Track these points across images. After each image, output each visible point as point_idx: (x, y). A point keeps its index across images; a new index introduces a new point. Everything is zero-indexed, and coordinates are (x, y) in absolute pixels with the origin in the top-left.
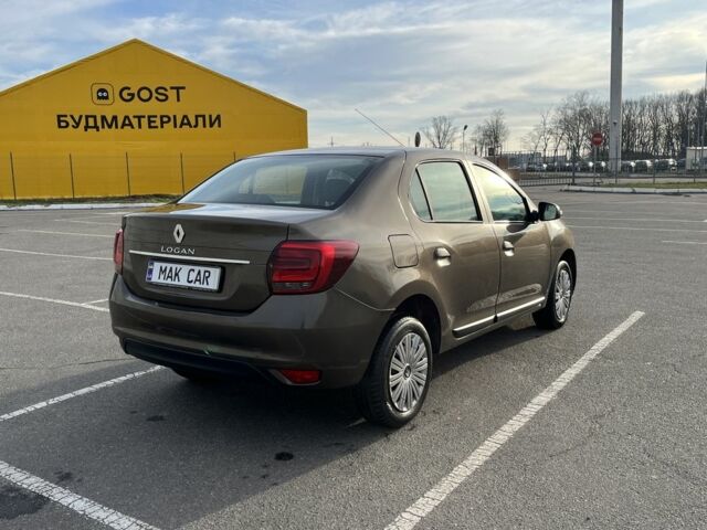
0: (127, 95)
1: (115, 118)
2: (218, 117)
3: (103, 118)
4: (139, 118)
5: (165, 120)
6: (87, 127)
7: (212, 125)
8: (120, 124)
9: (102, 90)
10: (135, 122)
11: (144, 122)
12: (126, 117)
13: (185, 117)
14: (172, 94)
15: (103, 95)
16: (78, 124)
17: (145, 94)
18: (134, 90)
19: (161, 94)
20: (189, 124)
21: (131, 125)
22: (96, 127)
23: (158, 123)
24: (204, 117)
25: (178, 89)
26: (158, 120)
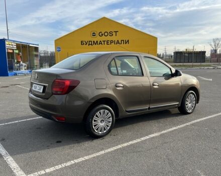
0: (101, 35)
1: (97, 42)
2: (128, 41)
3: (94, 42)
4: (104, 41)
5: (112, 42)
6: (89, 45)
7: (126, 43)
8: (98, 43)
9: (94, 33)
10: (103, 43)
11: (106, 42)
12: (100, 41)
13: (118, 41)
14: (114, 34)
15: (94, 35)
16: (86, 44)
17: (106, 34)
18: (103, 33)
19: (111, 34)
20: (119, 43)
21: (101, 44)
22: (92, 44)
23: (110, 43)
24: (123, 41)
25: (116, 32)
26: (110, 42)
